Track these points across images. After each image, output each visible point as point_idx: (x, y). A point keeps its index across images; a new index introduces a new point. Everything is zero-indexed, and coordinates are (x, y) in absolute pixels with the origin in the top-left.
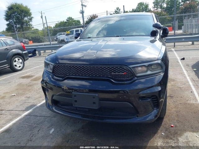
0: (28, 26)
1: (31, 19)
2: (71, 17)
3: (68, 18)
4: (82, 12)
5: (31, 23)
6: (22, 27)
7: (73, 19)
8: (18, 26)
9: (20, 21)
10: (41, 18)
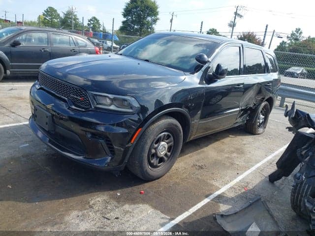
0: (149, 30)
1: (155, 21)
2: (215, 29)
3: (210, 30)
4: (233, 25)
5: (154, 26)
6: (141, 29)
7: (218, 33)
8: (136, 27)
9: (140, 20)
10: (170, 21)
